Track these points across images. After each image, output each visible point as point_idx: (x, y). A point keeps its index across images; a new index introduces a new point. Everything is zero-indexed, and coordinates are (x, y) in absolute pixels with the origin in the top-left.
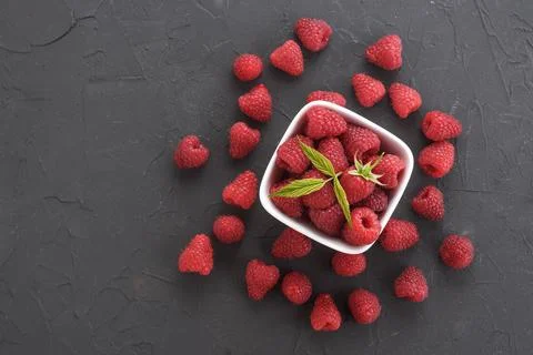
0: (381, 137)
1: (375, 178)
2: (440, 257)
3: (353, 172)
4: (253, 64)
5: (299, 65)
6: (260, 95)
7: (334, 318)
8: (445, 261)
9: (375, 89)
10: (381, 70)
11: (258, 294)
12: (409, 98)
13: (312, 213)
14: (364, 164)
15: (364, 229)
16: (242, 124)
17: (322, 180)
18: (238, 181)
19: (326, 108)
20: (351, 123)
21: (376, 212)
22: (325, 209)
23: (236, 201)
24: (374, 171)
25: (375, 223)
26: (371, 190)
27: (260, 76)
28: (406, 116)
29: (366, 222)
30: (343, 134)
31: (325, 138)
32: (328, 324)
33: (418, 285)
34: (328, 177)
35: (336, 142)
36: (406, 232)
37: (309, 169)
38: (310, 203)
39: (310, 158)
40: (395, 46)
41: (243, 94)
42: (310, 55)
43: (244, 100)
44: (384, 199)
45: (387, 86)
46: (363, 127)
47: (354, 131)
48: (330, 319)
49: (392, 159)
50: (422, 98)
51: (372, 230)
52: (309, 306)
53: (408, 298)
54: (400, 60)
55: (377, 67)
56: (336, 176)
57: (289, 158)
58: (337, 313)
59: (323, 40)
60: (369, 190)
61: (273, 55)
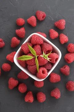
0: (53, 47)
1: (48, 59)
2: (66, 87)
3: (41, 56)
4: (22, 21)
5: (35, 23)
6: (22, 30)
7: (31, 99)
8: (67, 88)
9: (55, 34)
10: (58, 29)
11: (11, 88)
12: (65, 38)
13: (28, 66)
14: (46, 54)
15: (42, 74)
16: (15, 38)
17: (32, 57)
18: (11, 54)
19: (38, 36)
20: (45, 41)
21: (47, 70)
22: (32, 66)
23: (9, 60)
24: (49, 57)
25: (46, 73)
26: (47, 62)
27: (24, 25)
28: (63, 43)
29: (43, 72)
30: (42, 44)
31: (36, 45)
32: (29, 100)
33: (58, 94)
34: (34, 56)
35: (39, 46)
36: (57, 77)
37: (29, 53)
38: (28, 63)
39: (30, 49)
40: (63, 22)
41: (17, 29)
42: (39, 21)
43: (17, 31)
44: (51, 66)
45: (59, 34)
46: (48, 43)
47: (45, 44)
48: (30, 99)
49: (55, 54)
50: (68, 39)
51: (45, 75)
52: (25, 94)
53: (54, 97)
54: (64, 27)
55: (57, 28)
56: (37, 56)
57: (24, 48)
58: (32, 98)
59: (43, 17)
60: (46, 62)
61: (28, 19)
